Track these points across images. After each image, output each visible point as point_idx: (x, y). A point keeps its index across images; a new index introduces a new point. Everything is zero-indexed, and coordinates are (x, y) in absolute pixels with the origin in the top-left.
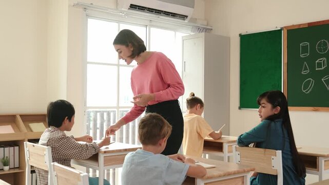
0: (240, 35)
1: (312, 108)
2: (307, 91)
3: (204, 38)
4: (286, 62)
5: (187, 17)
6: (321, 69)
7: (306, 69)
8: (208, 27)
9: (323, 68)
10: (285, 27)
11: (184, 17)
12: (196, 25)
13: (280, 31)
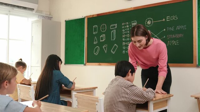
0: (66, 21)
1: (98, 63)
2: (96, 54)
3: (41, 22)
4: (87, 37)
5: (34, 9)
6: (102, 41)
7: (96, 41)
8: (50, 16)
9: (104, 40)
10: (86, 16)
11: (32, 9)
12: (42, 14)
13: (84, 19)
